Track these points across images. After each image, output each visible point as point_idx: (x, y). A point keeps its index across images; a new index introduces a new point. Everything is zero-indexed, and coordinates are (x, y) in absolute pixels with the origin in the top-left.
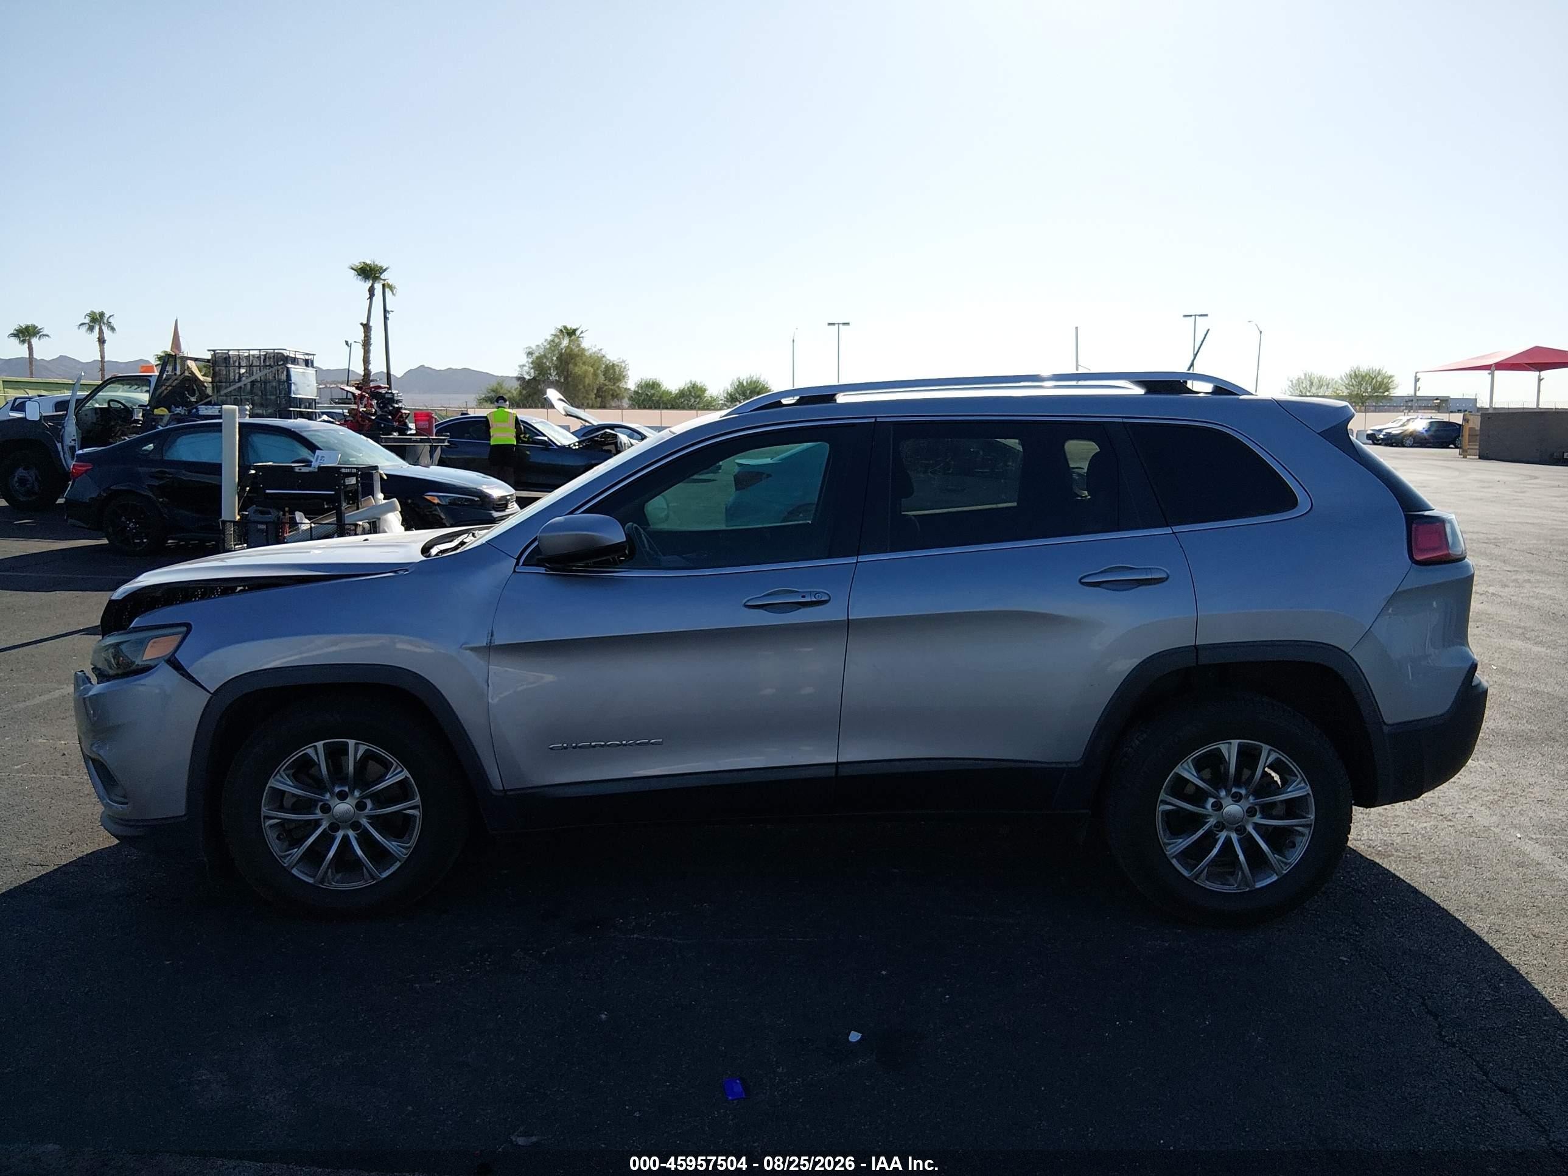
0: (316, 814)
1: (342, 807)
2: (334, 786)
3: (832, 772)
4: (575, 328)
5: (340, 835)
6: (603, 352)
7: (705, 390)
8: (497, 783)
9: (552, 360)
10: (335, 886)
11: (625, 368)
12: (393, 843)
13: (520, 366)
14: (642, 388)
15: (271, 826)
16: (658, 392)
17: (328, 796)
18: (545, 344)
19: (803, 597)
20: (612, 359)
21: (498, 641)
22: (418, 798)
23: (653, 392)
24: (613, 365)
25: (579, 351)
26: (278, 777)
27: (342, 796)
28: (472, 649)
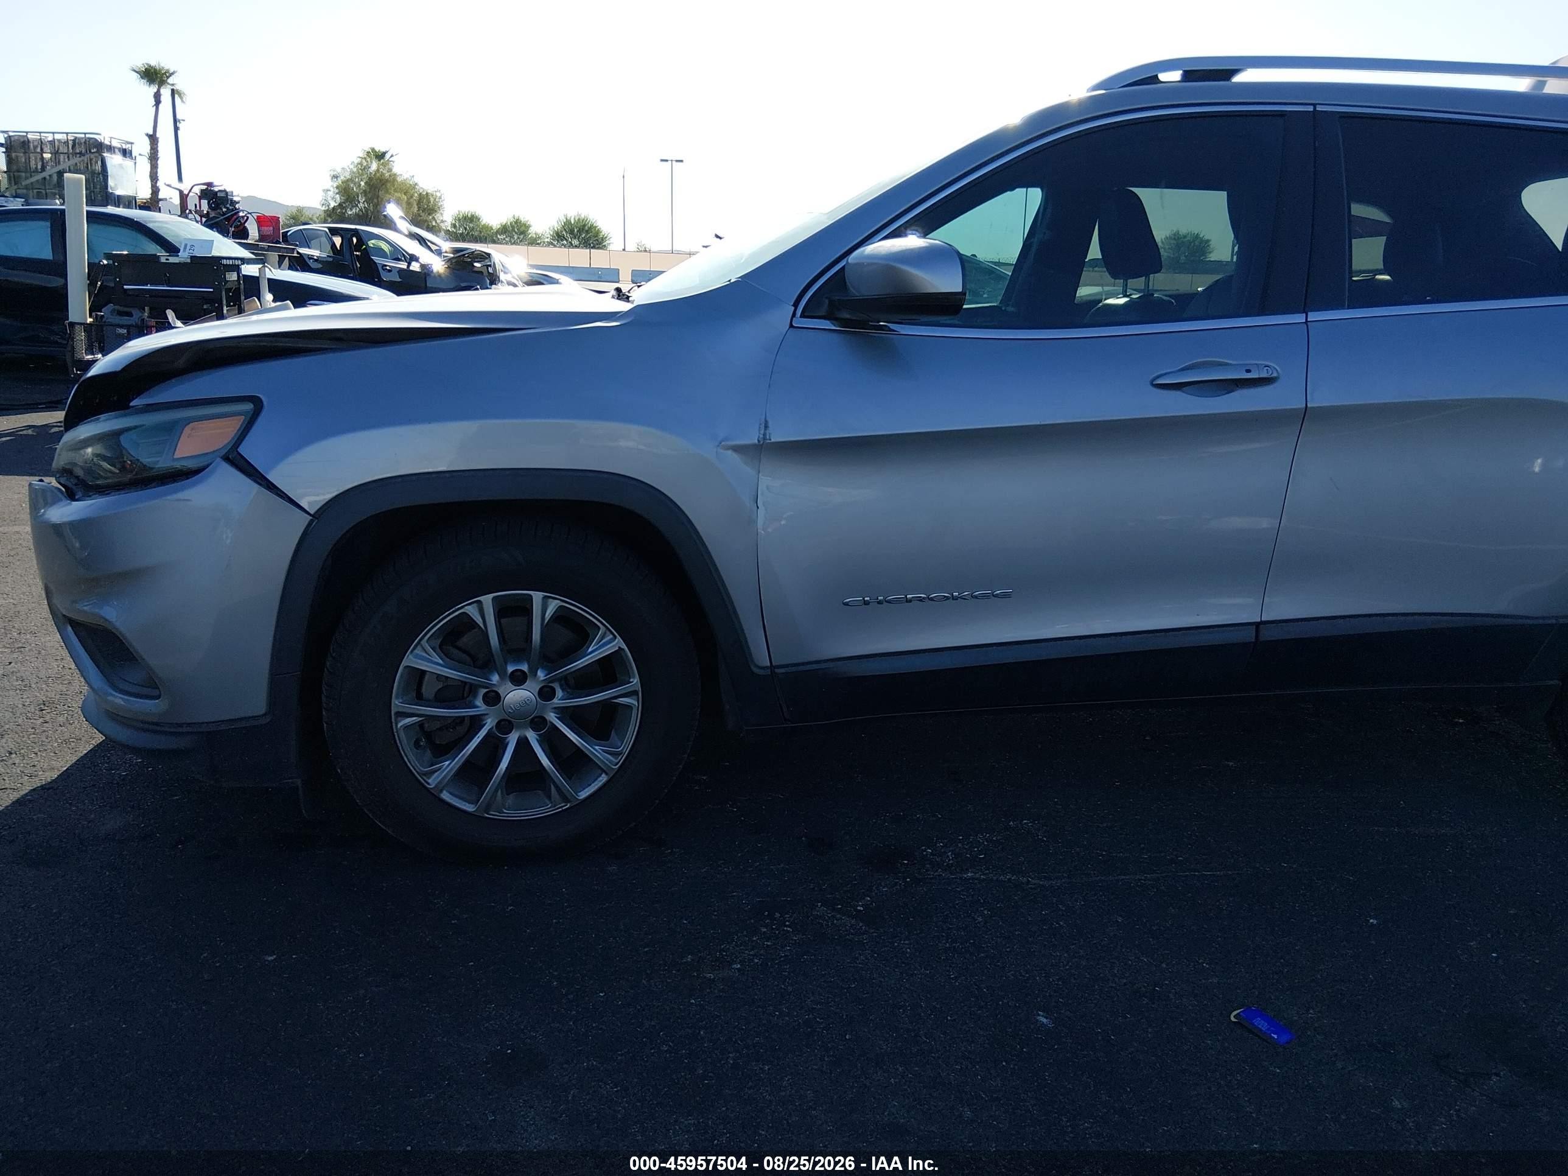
0: (478, 707)
1: (516, 696)
2: (506, 664)
3: (1249, 636)
4: (384, 151)
5: (513, 739)
6: (416, 180)
7: (528, 227)
8: (761, 657)
9: (360, 185)
10: (510, 814)
11: (440, 198)
12: (597, 747)
13: (324, 190)
14: (459, 220)
15: (407, 727)
16: (479, 226)
17: (495, 678)
18: (352, 167)
19: (1248, 371)
20: (425, 188)
21: (777, 436)
22: (636, 680)
23: (471, 225)
24: (427, 194)
25: (390, 176)
26: (418, 651)
27: (518, 679)
28: (737, 449)
